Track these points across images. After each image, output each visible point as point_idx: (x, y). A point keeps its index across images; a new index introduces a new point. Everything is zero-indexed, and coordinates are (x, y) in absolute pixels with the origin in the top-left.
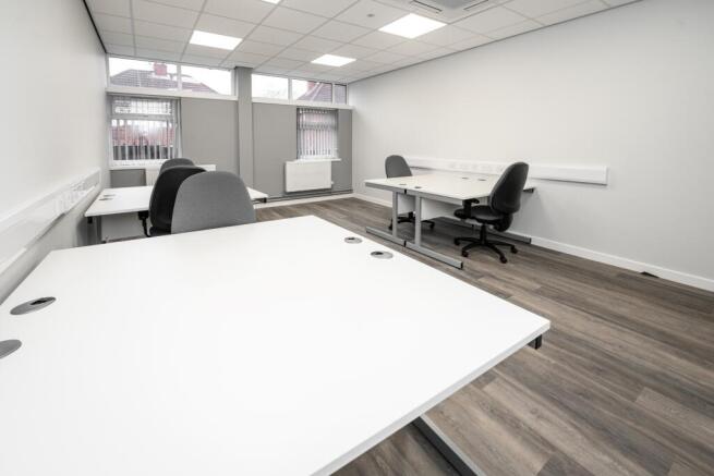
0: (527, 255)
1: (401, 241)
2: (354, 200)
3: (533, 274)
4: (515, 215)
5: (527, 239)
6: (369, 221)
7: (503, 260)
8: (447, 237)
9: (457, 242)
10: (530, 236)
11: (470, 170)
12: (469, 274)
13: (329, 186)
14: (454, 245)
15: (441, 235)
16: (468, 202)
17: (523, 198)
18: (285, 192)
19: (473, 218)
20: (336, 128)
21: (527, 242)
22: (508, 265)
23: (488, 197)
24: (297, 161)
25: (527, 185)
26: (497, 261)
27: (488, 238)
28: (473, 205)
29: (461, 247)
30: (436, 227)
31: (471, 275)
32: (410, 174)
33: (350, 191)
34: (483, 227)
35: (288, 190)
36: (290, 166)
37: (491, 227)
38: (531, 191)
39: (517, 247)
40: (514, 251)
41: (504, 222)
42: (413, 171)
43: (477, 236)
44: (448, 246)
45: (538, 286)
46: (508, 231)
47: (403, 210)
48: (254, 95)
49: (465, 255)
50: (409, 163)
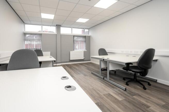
0: (156, 87)
1: (103, 77)
2: (91, 63)
3: (160, 97)
4: (149, 70)
5: (155, 80)
6: (93, 69)
7: (145, 88)
8: (120, 77)
9: (124, 79)
10: (156, 79)
11: (129, 53)
12: (129, 93)
13: (83, 59)
14: (123, 80)
15: (118, 76)
16: (128, 64)
17: (153, 64)
18: (70, 60)
19: (131, 70)
20: (85, 41)
21: (155, 81)
22: (147, 90)
23: (137, 62)
24: (73, 51)
25: (155, 58)
26: (142, 88)
27: (138, 78)
28: (130, 65)
29: (126, 81)
30: (116, 73)
31: (130, 94)
32: (107, 55)
33: (90, 60)
34: (135, 74)
35: (71, 59)
36: (71, 52)
37: (139, 74)
38: (156, 60)
39: (151, 83)
40: (149, 84)
41: (144, 73)
42: (108, 54)
43: (133, 77)
44: (121, 80)
45: (164, 103)
46: (146, 76)
47: (103, 66)
48: (61, 32)
49: (127, 84)
50: (107, 51)
